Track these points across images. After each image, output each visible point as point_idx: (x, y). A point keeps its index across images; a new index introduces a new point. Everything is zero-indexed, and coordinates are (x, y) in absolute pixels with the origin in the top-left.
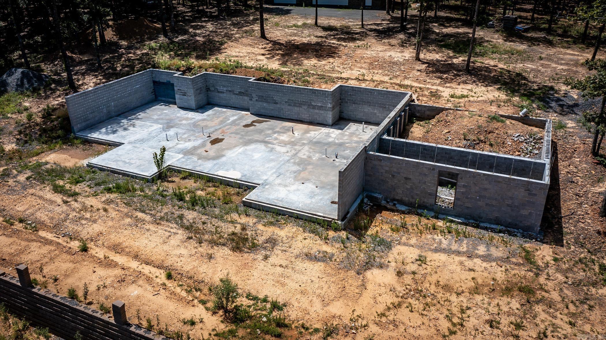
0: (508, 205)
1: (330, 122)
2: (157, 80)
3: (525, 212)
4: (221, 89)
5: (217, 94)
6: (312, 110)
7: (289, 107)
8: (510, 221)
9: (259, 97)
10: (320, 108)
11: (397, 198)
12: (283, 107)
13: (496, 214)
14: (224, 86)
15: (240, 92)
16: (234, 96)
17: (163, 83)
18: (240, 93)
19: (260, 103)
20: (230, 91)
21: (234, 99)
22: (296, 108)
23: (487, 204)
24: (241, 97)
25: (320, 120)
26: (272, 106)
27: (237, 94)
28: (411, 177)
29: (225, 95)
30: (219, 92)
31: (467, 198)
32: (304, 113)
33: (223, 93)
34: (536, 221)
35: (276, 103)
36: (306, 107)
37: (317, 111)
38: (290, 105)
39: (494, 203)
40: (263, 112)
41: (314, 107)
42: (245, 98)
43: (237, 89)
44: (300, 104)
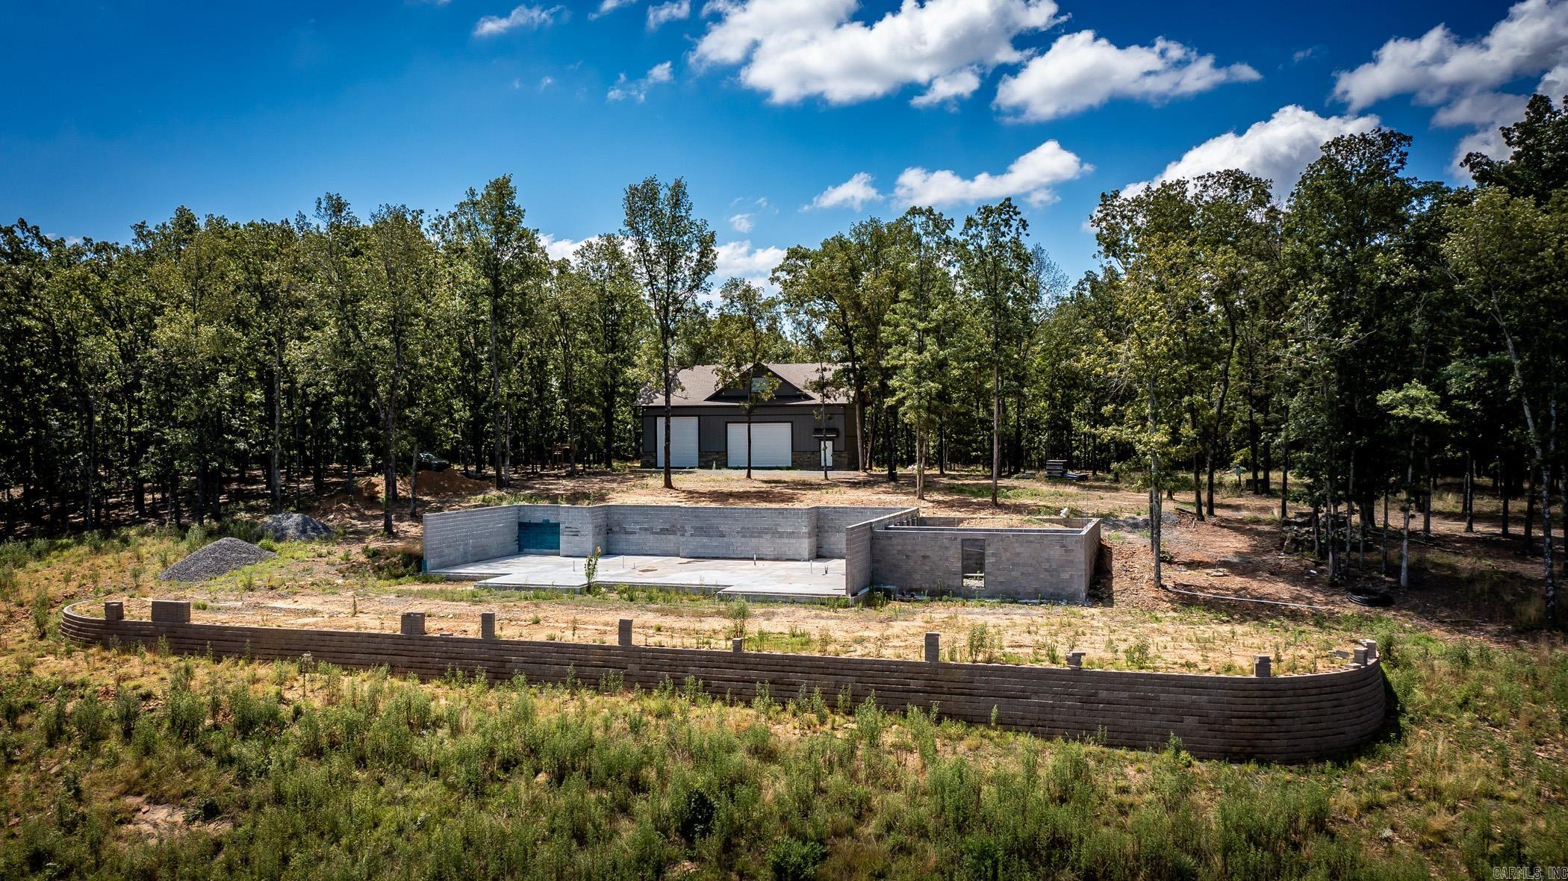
0: (1046, 570)
1: (806, 555)
2: (527, 521)
3: (1065, 576)
4: (630, 527)
5: (624, 536)
6: (778, 541)
7: (743, 540)
8: (1051, 590)
9: (696, 528)
10: (791, 535)
11: (914, 587)
12: (733, 540)
13: (1035, 585)
14: (636, 523)
15: (662, 530)
16: (651, 536)
17: (537, 525)
19: (698, 539)
20: (646, 529)
21: (651, 540)
22: (753, 540)
23: (1022, 574)
24: (664, 536)
25: (790, 554)
26: (716, 542)
27: (657, 533)
28: (929, 554)
29: (636, 536)
30: (627, 533)
31: (999, 570)
32: (766, 544)
33: (635, 533)
34: (1081, 585)
35: (723, 536)
36: (768, 536)
37: (786, 540)
38: (743, 536)
39: (1030, 570)
40: (701, 551)
41: (781, 535)
42: (672, 537)
43: (658, 526)
44: (761, 533)
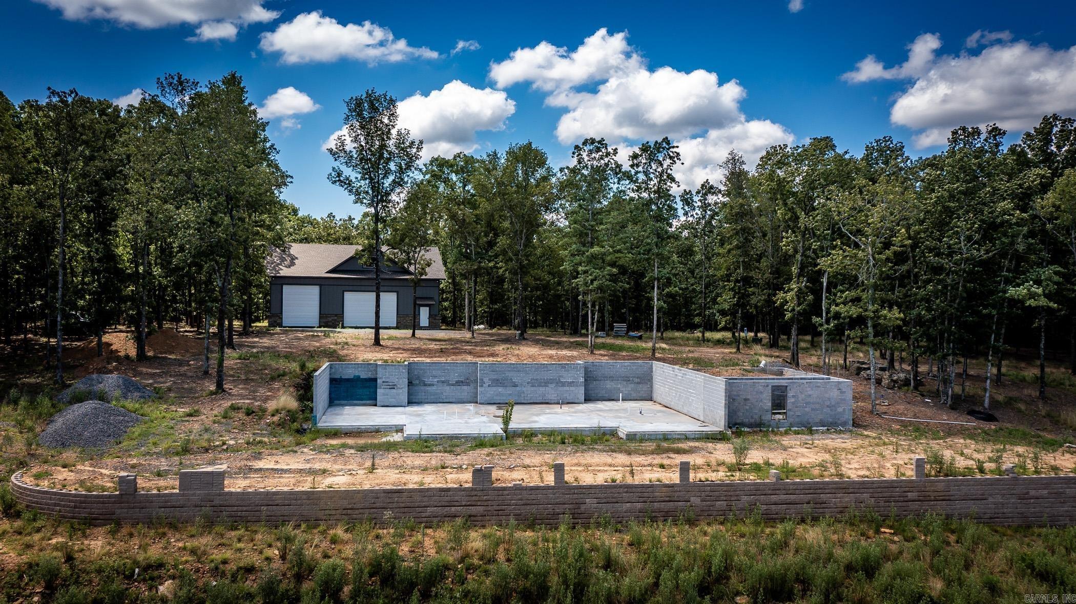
0: (828, 406)
1: (581, 399)
2: (338, 376)
3: (840, 410)
4: (429, 380)
5: (423, 388)
6: (560, 389)
7: (533, 389)
8: (831, 420)
9: (493, 381)
10: (571, 384)
11: (738, 421)
12: (524, 389)
13: (820, 417)
14: (435, 377)
15: (457, 382)
16: (448, 388)
17: (348, 380)
18: (459, 383)
19: (494, 389)
20: (443, 382)
21: (448, 392)
22: (541, 389)
23: (812, 409)
24: (459, 387)
25: (570, 399)
26: (509, 391)
27: (453, 385)
28: (749, 397)
29: (434, 388)
30: (425, 385)
31: (796, 407)
32: (551, 392)
33: (433, 385)
34: (849, 416)
35: (516, 386)
36: (553, 386)
37: (567, 388)
38: (533, 386)
39: (817, 406)
40: (497, 399)
41: (564, 384)
42: (465, 387)
43: (454, 378)
44: (546, 383)
